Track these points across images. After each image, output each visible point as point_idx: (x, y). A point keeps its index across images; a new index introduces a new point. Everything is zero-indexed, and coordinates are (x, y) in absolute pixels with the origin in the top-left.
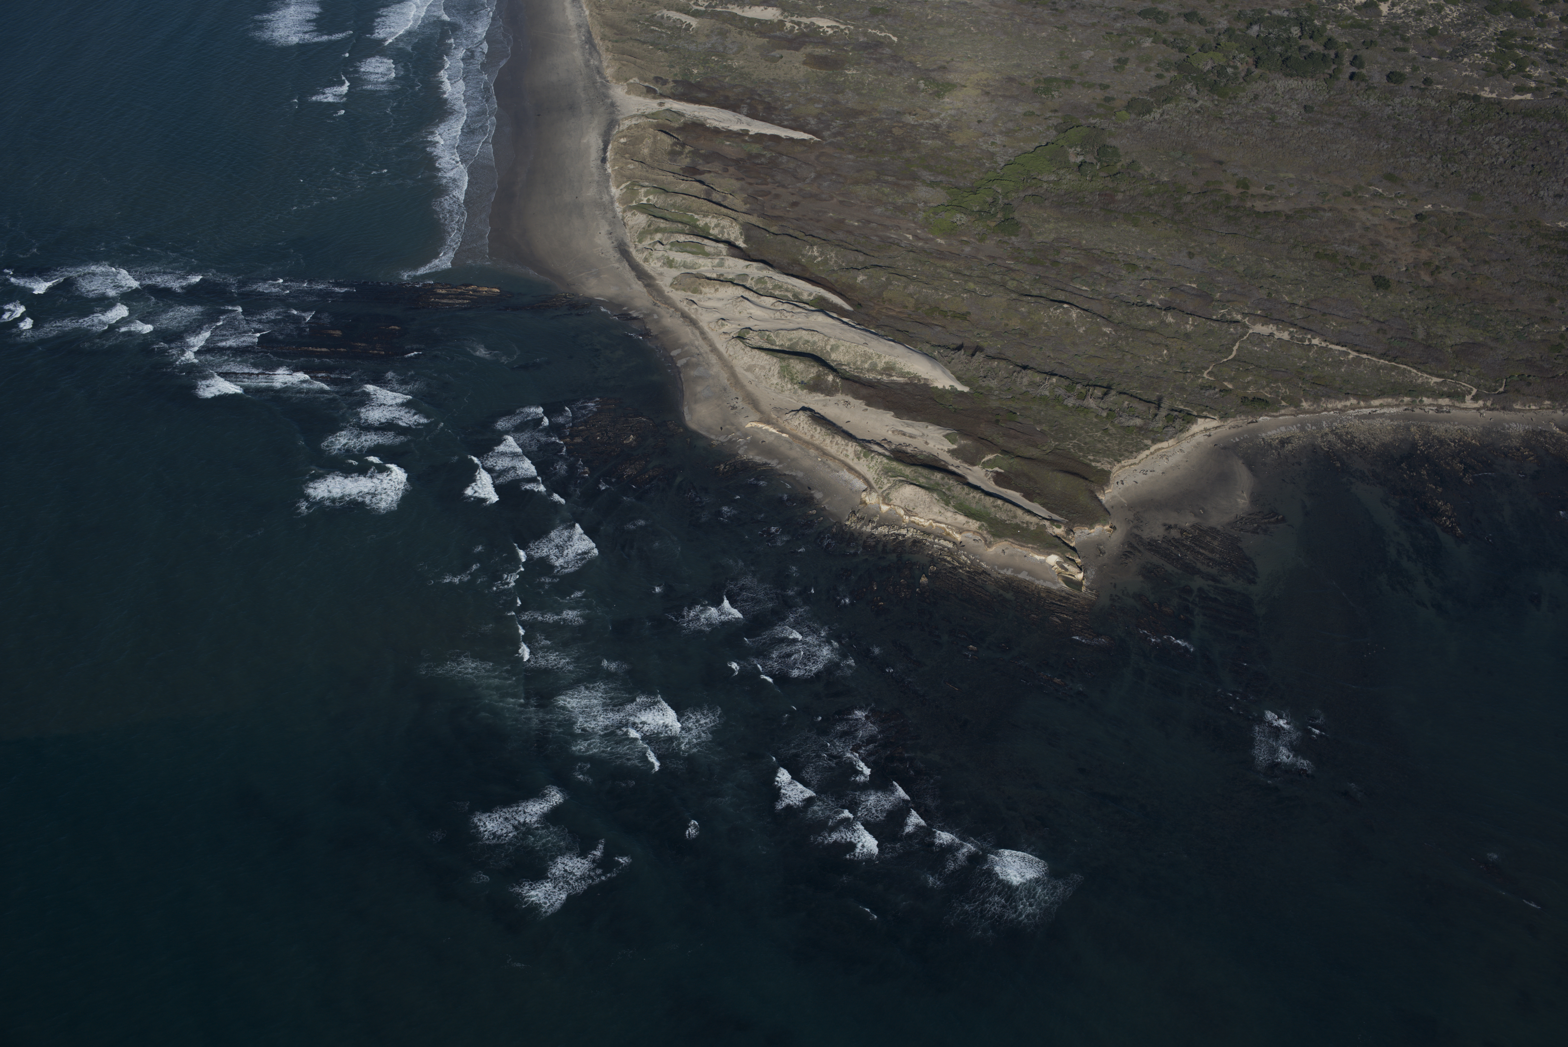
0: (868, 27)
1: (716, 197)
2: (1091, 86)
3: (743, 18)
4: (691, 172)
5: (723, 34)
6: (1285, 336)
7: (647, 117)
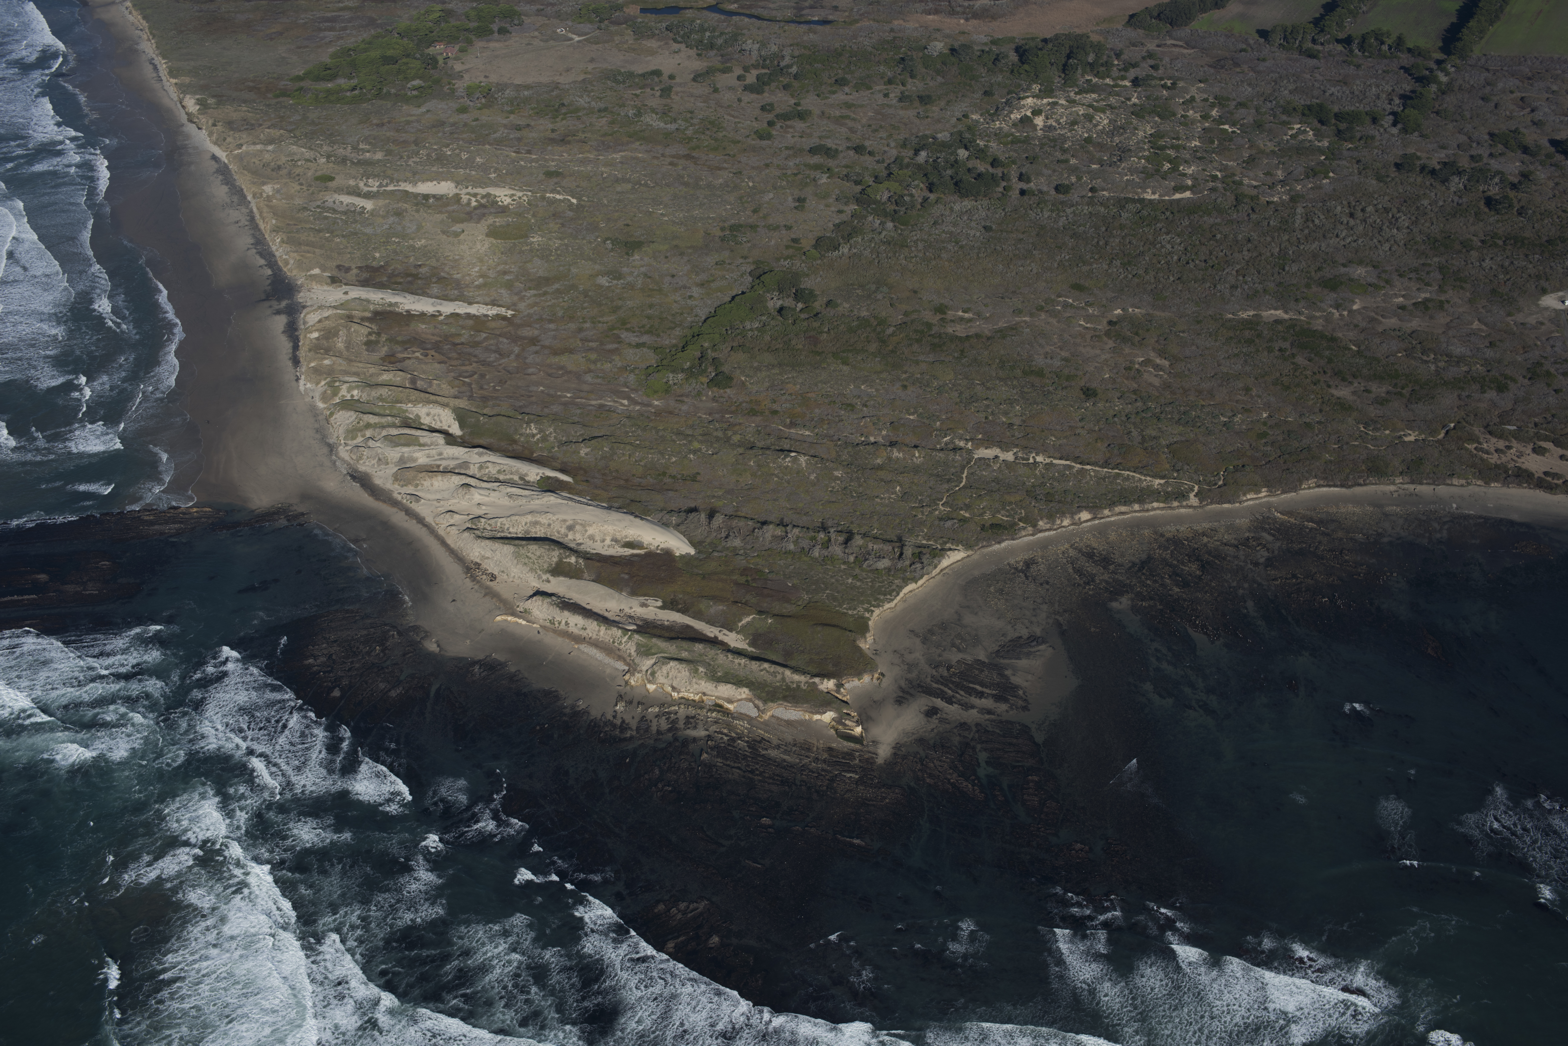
0: (545, 191)
1: (420, 384)
2: (776, 228)
3: (416, 195)
4: (391, 361)
5: (399, 214)
6: (1009, 456)
7: (335, 307)
